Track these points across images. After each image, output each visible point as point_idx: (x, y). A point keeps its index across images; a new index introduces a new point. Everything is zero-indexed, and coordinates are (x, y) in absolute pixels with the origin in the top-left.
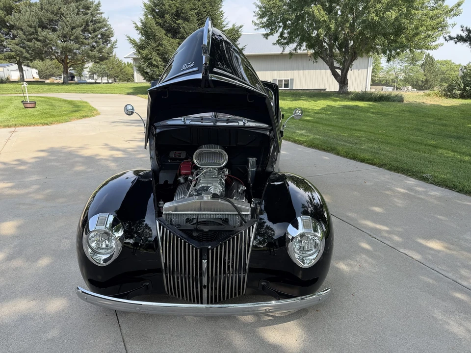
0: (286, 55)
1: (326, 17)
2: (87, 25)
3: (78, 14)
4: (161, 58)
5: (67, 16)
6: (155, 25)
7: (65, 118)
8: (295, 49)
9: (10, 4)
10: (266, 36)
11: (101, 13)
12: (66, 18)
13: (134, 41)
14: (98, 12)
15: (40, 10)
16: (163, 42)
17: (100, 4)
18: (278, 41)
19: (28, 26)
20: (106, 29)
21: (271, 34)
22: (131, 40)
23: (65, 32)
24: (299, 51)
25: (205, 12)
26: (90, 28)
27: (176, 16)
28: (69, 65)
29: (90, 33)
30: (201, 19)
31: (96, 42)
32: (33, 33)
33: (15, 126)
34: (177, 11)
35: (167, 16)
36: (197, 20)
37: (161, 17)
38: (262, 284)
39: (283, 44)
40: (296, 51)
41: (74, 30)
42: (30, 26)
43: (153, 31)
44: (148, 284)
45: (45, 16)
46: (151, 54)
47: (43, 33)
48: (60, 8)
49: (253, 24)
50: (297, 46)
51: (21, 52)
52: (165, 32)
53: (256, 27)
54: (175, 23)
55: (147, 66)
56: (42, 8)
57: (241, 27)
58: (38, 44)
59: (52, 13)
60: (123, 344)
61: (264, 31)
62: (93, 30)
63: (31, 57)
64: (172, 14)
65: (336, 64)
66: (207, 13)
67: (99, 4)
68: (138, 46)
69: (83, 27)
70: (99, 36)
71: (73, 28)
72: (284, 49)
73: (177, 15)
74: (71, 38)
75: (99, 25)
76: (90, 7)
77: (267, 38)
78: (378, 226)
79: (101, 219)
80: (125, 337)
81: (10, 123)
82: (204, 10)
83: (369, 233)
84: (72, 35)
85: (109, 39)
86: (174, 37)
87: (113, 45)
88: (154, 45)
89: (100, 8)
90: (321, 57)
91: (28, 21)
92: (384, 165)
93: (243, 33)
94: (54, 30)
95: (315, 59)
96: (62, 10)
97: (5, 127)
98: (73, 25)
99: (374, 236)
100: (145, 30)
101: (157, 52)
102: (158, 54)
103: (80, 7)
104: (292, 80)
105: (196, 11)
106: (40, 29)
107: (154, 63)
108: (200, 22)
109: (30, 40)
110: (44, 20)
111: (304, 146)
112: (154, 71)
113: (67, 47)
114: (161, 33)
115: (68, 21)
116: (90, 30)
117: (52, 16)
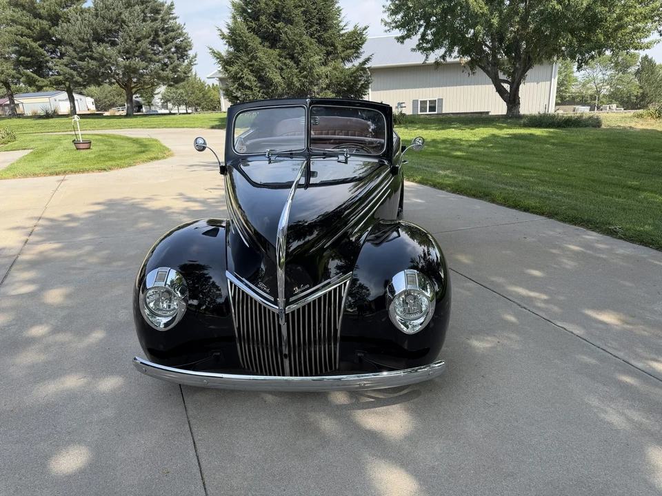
0: (430, 65)
1: (486, 9)
2: (157, 35)
3: (144, 20)
4: (256, 77)
5: (130, 24)
6: (246, 31)
7: (127, 161)
8: (443, 57)
9: (55, 11)
10: (401, 39)
11: (175, 18)
12: (128, 26)
13: (219, 54)
14: (171, 16)
15: (95, 17)
16: (258, 55)
17: (173, 5)
18: (418, 45)
19: (80, 39)
20: (181, 39)
21: (408, 36)
22: (214, 53)
23: (127, 46)
24: (449, 60)
25: (315, 9)
26: (161, 39)
27: (275, 18)
28: (134, 90)
29: (161, 46)
30: (309, 20)
31: (169, 58)
32: (86, 49)
33: (65, 173)
34: (276, 11)
35: (263, 18)
36: (305, 21)
37: (254, 20)
38: (359, 355)
39: (425, 50)
40: (444, 59)
41: (140, 43)
42: (82, 40)
43: (245, 39)
44: (219, 354)
45: (101, 25)
46: (242, 71)
47: (99, 49)
48: (121, 13)
49: (383, 23)
50: (446, 52)
51: (72, 75)
52: (260, 40)
53: (387, 28)
54: (274, 27)
55: (237, 88)
56: (97, 15)
57: (366, 28)
58: (93, 64)
59: (111, 20)
60: (188, 426)
61: (399, 33)
62: (164, 41)
63: (84, 81)
64: (270, 14)
65: (502, 76)
66: (318, 11)
68: (224, 61)
69: (151, 38)
70: (173, 50)
71: (138, 40)
72: (427, 57)
73: (277, 16)
74: (136, 54)
75: (172, 34)
76: (160, 10)
77: (402, 42)
78: (532, 294)
79: (161, 274)
80: (191, 419)
81: (58, 170)
82: (314, 7)
83: (518, 302)
84: (137, 50)
85: (186, 53)
86: (272, 46)
87: (191, 61)
88: (246, 59)
89: (174, 11)
90: (480, 67)
91: (80, 33)
92: (556, 214)
93: (368, 37)
94: (113, 44)
95: (472, 69)
96: (123, 16)
97: (51, 174)
98: (139, 36)
99: (525, 306)
100: (234, 39)
101: (250, 68)
102: (252, 71)
103: (147, 11)
104: (441, 100)
105: (303, 9)
106: (95, 44)
107: (247, 83)
108: (308, 24)
109: (82, 59)
110: (99, 31)
111: (448, 191)
112: (246, 95)
113: (130, 67)
114: (254, 42)
115: (131, 31)
116: (161, 42)
117: (110, 25)
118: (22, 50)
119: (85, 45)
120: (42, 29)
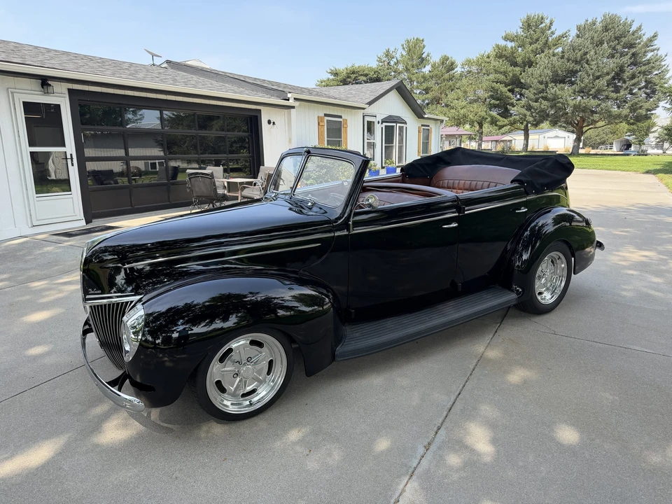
2: (622, 70)
3: (613, 56)
5: (592, 63)
9: (529, 59)
11: (656, 50)
12: (590, 65)
14: (650, 48)
19: (539, 82)
20: (657, 72)
23: (583, 85)
26: (626, 75)
31: (631, 93)
32: (543, 91)
41: (597, 81)
42: (541, 83)
45: (561, 66)
47: (554, 90)
48: (586, 53)
51: (525, 115)
56: (562, 57)
58: (545, 104)
59: (576, 62)
62: (630, 76)
63: (535, 120)
67: (655, 36)
69: (612, 75)
71: (598, 78)
74: (591, 93)
75: (643, 68)
76: (635, 44)
89: (655, 42)
91: (540, 76)
94: (571, 84)
96: (588, 56)
98: (599, 74)
103: (619, 47)
106: (551, 85)
109: (537, 100)
110: (560, 72)
115: (592, 69)
116: (625, 77)
117: (572, 66)
118: (496, 95)
119: (543, 87)
120: (514, 75)
